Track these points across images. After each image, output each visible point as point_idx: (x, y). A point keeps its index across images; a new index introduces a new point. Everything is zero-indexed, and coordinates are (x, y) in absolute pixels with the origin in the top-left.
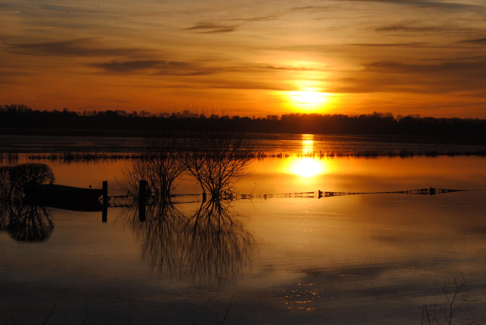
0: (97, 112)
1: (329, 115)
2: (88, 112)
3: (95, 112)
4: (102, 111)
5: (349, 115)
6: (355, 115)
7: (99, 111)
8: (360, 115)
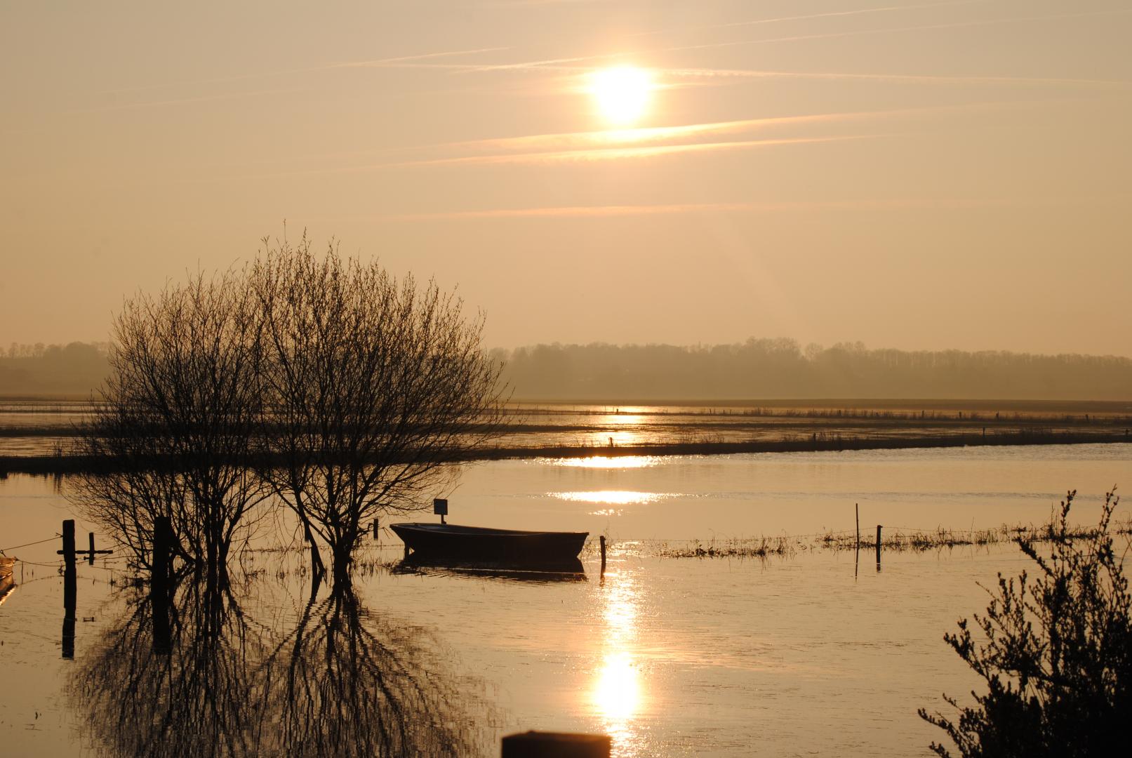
0: (46, 347)
1: (635, 347)
2: (23, 347)
3: (39, 346)
4: (57, 344)
5: (686, 347)
6: (702, 347)
7: (51, 346)
8: (713, 346)
